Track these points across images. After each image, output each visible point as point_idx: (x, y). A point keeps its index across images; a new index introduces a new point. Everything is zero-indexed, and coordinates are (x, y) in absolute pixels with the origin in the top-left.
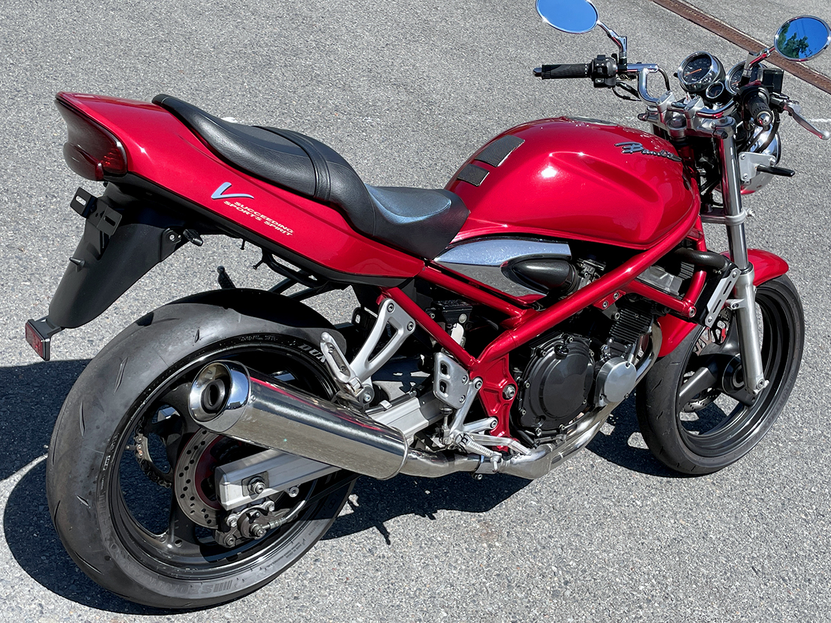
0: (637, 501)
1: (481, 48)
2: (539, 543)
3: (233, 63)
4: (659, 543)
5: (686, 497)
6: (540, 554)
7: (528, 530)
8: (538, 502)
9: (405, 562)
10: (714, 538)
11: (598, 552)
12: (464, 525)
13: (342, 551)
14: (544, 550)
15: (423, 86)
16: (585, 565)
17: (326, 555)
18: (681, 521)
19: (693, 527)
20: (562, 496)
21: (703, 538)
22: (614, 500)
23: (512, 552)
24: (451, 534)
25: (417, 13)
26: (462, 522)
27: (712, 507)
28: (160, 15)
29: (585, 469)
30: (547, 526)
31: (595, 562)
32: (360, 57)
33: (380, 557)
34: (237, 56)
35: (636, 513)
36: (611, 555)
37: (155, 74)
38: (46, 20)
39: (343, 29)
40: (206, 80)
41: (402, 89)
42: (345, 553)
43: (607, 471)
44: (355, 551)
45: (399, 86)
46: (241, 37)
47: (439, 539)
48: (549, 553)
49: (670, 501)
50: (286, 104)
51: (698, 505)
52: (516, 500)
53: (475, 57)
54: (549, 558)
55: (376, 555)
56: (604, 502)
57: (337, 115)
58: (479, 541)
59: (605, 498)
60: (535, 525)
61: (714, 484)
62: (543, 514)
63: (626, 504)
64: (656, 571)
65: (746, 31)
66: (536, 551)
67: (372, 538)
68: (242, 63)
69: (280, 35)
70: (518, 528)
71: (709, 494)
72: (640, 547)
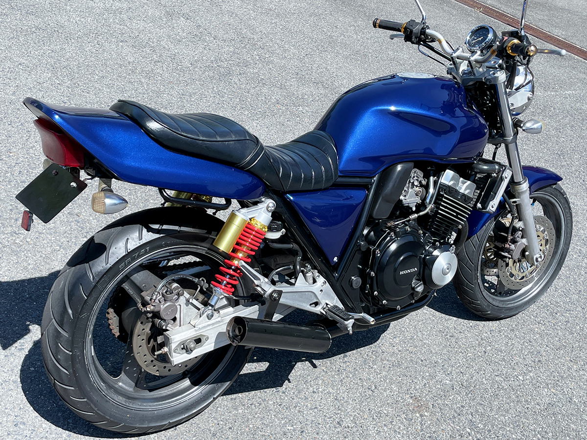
0: (519, 377)
1: (370, 53)
2: (455, 411)
3: (205, 74)
4: (539, 407)
5: (553, 371)
6: (457, 420)
7: (446, 402)
8: (451, 381)
9: (363, 430)
10: (577, 401)
11: (497, 416)
12: (401, 401)
13: (319, 424)
14: (459, 417)
15: (334, 82)
16: (490, 426)
17: (309, 427)
18: (552, 390)
19: (562, 394)
20: (467, 375)
21: (569, 402)
22: (503, 377)
23: (437, 419)
24: (393, 408)
25: (324, 32)
26: (400, 399)
27: (572, 378)
28: (153, 43)
29: (480, 354)
30: (459, 398)
31: (496, 423)
32: (290, 65)
33: (346, 427)
34: (207, 69)
35: (520, 386)
36: (507, 418)
37: (154, 85)
38: (78, 52)
39: (276, 45)
40: (189, 87)
41: (320, 85)
42: (321, 426)
43: (495, 355)
44: (328, 423)
45: (318, 83)
46: (209, 56)
47: (385, 412)
48: (463, 418)
49: (543, 376)
50: (243, 101)
51: (562, 377)
52: (435, 380)
53: (367, 60)
54: (463, 422)
55: (343, 426)
56: (497, 378)
57: (279, 106)
58: (413, 411)
59: (497, 376)
60: (451, 398)
61: (572, 361)
62: (455, 389)
63: (512, 379)
64: (539, 428)
65: (548, 30)
66: (455, 418)
67: (339, 414)
68: (211, 74)
69: (234, 53)
70: (440, 401)
71: (569, 368)
72: (526, 411)
